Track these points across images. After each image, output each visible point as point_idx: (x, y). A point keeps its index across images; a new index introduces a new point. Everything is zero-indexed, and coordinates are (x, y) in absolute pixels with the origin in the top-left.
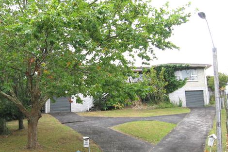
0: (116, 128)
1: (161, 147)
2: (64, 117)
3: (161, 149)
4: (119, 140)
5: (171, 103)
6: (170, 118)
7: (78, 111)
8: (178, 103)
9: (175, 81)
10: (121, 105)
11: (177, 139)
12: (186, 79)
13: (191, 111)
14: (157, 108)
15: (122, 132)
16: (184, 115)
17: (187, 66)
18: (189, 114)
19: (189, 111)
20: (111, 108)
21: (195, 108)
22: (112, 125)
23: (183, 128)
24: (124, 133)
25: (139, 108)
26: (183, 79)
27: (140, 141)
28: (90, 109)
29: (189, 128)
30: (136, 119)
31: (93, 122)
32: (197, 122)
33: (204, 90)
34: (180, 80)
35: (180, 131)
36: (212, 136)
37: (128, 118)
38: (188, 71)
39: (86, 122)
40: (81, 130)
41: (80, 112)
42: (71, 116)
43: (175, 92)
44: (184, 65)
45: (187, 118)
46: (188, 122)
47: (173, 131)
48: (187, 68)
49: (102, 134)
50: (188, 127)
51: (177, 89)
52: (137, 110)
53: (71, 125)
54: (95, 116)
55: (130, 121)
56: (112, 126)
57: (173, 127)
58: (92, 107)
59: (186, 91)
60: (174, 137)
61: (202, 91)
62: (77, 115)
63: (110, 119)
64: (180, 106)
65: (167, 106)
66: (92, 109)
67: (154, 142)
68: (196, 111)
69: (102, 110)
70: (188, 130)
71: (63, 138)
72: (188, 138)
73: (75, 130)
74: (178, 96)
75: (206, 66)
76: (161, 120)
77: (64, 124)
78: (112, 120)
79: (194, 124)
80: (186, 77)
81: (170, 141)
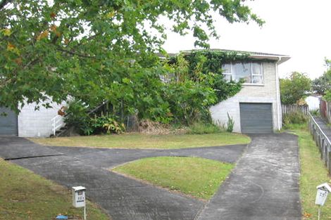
0: (120, 170)
1: (220, 207)
2: (7, 147)
3: (222, 210)
4: (134, 193)
5: (214, 125)
6: (218, 153)
7: (32, 136)
8: (226, 126)
9: (222, 83)
10: (119, 125)
11: (244, 190)
12: (242, 81)
13: (253, 140)
14: (188, 133)
15: (134, 178)
16: (242, 148)
17: (246, 56)
18: (250, 145)
19: (247, 140)
20: (100, 131)
21: (259, 135)
22: (111, 163)
23: (249, 172)
24: (139, 180)
25: (155, 131)
26: (237, 81)
27: (175, 194)
28: (57, 132)
29: (259, 172)
30: (154, 154)
31: (69, 158)
32: (270, 161)
33: (273, 102)
34: (232, 82)
35: (245, 177)
36: (323, 187)
37: (138, 150)
38: (247, 66)
39: (56, 158)
40: (50, 174)
41: (36, 138)
42: (21, 145)
43: (221, 103)
44: (240, 54)
45: (248, 152)
46: (254, 161)
47: (232, 176)
48: (246, 59)
49: (95, 181)
50: (256, 169)
51: (225, 98)
52: (151, 136)
53: (26, 163)
54: (69, 145)
55: (143, 157)
56: (111, 165)
57: (229, 170)
58: (62, 129)
59: (240, 103)
60: (238, 189)
61: (271, 104)
62: (32, 143)
63: (101, 152)
64: (230, 130)
65: (207, 130)
66: (62, 132)
67: (203, 198)
68: (261, 140)
69: (82, 134)
70: (260, 176)
71: (18, 190)
72: (266, 191)
73: (38, 174)
74: (226, 112)
75: (280, 57)
76: (202, 156)
77: (10, 161)
78: (106, 154)
79: (266, 165)
80: (242, 77)
81: (233, 196)
